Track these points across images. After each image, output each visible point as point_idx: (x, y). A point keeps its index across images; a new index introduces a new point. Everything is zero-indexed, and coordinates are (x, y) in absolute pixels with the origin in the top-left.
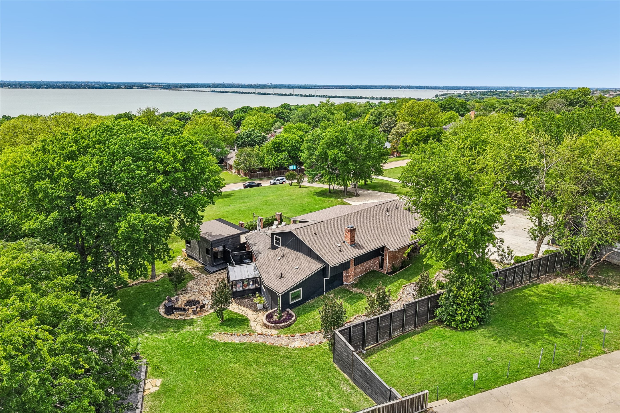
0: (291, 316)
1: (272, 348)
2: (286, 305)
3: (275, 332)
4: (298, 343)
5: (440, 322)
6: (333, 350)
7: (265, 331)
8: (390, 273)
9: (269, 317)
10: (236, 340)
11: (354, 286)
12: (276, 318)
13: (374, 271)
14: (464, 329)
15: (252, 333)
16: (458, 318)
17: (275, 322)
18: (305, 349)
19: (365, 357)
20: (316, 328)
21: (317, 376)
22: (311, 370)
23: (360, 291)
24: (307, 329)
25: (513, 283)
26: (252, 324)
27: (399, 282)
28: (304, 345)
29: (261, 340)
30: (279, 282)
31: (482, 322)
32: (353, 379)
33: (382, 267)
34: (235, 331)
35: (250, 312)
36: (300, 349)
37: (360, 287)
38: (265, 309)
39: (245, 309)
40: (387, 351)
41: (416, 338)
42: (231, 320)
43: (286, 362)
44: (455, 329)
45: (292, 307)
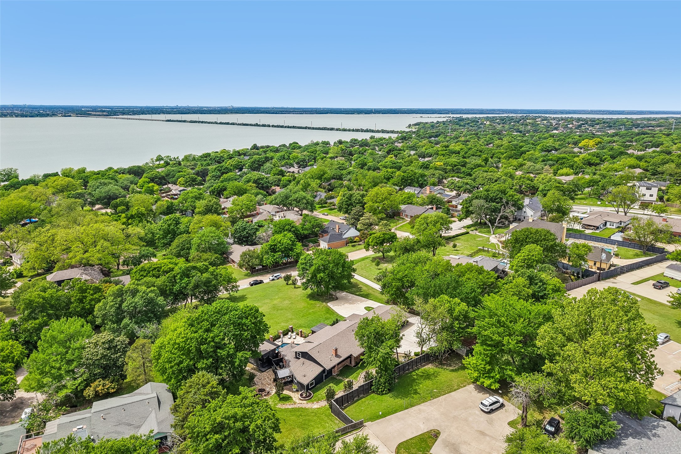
0: (311, 394)
1: (305, 409)
2: (308, 389)
3: (305, 402)
4: (316, 406)
5: (374, 392)
6: (331, 408)
7: (301, 402)
8: (355, 366)
9: (301, 395)
10: (290, 407)
11: (338, 375)
12: (304, 395)
13: (347, 365)
14: (383, 394)
15: (295, 403)
16: (380, 390)
17: (304, 398)
18: (319, 408)
19: (343, 409)
20: (323, 399)
21: (326, 419)
22: (323, 416)
23: (341, 378)
24: (319, 400)
25: (408, 369)
26: (294, 399)
27: (358, 371)
28: (318, 407)
29: (300, 406)
30: (304, 378)
31: (390, 391)
32: (339, 418)
33: (351, 363)
34: (287, 403)
35: (291, 393)
36: (317, 408)
37: (341, 376)
38: (297, 391)
39: (288, 392)
40: (352, 406)
41: (363, 400)
42: (283, 398)
43: (313, 414)
44: (379, 394)
45: (310, 389)
